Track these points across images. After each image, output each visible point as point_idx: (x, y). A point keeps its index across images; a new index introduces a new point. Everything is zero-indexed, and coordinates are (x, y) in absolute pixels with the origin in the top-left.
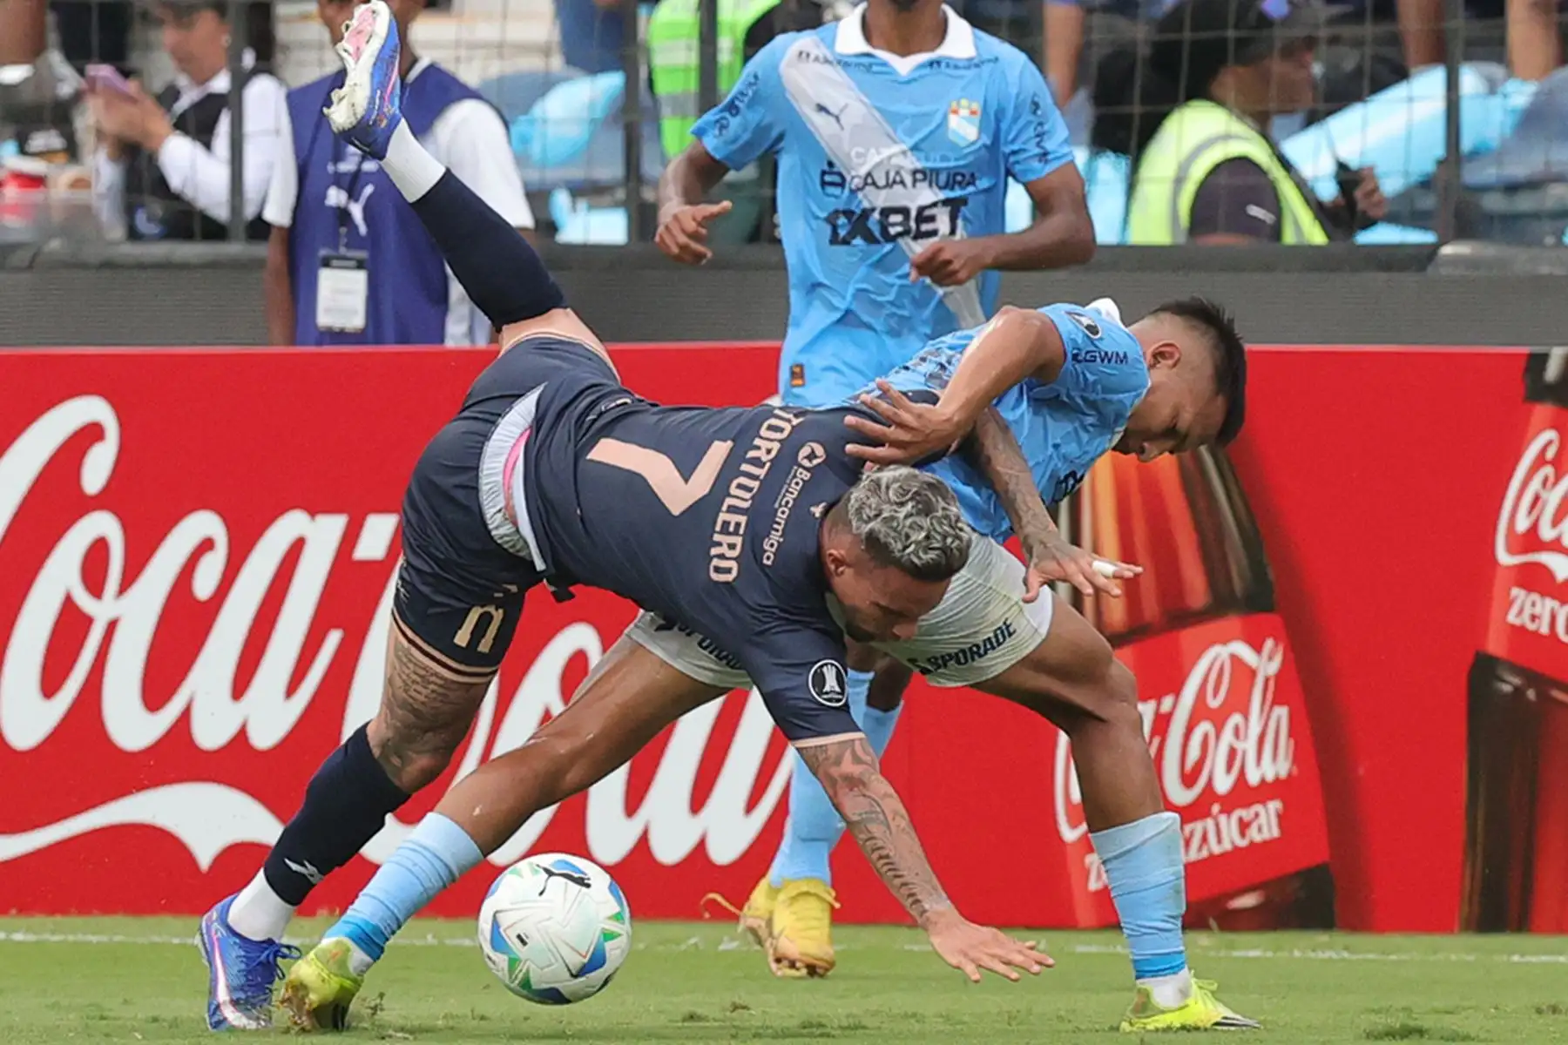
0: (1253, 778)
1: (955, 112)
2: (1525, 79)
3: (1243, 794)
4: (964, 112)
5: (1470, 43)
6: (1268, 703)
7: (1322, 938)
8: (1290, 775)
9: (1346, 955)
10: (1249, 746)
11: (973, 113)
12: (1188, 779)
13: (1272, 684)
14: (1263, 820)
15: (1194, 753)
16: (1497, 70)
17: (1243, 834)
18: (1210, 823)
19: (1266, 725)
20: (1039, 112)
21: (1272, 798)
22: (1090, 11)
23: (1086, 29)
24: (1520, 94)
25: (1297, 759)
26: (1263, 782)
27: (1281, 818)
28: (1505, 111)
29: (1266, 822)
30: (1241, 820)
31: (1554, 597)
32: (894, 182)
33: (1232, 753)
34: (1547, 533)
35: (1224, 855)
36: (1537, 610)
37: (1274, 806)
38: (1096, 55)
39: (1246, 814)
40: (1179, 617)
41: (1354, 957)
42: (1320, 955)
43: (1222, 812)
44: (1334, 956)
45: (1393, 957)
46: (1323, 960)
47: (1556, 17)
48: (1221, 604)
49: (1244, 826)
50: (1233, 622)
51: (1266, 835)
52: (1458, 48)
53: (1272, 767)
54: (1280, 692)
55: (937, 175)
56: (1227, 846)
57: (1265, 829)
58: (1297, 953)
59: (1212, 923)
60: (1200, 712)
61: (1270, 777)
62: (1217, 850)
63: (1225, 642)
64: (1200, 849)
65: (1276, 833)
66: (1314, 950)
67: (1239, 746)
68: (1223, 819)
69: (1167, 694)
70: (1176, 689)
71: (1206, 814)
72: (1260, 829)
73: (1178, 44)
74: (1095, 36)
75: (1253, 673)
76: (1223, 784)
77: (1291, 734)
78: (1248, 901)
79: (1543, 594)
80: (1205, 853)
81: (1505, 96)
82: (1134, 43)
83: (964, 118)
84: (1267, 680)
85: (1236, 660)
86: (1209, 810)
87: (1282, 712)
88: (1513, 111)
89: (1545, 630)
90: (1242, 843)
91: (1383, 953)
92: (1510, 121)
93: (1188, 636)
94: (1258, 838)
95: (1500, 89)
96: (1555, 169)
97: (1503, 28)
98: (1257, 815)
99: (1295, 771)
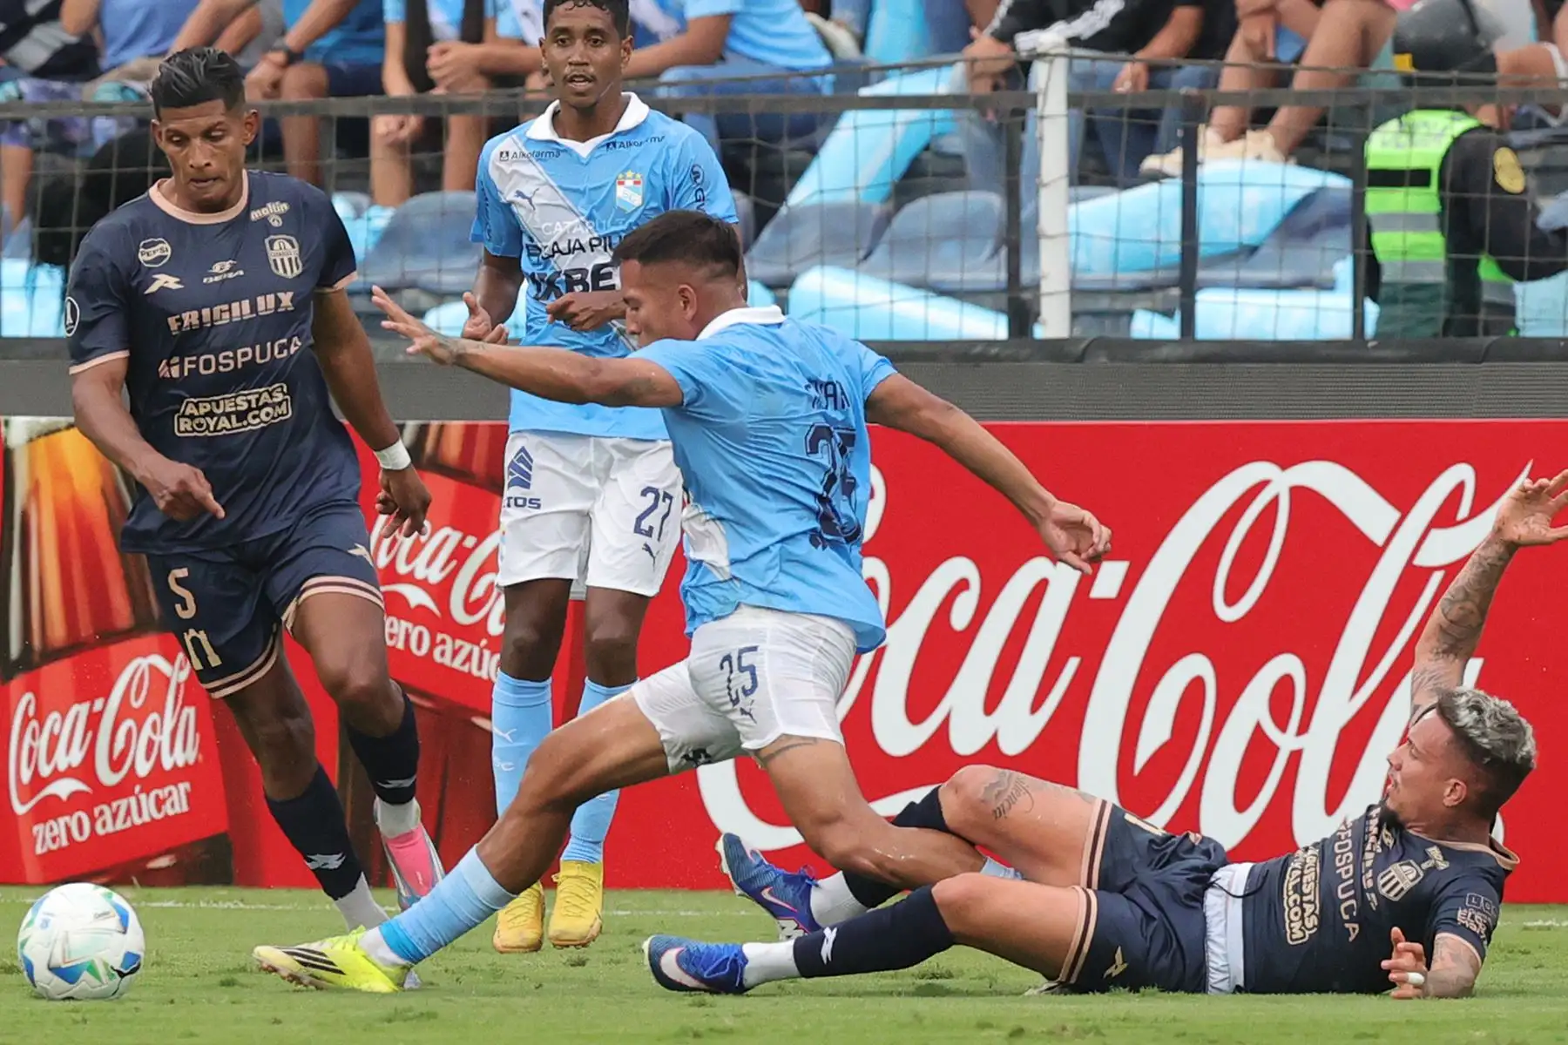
0: (167, 764)
1: (622, 183)
2: (385, 205)
3: (160, 777)
4: (629, 183)
5: (340, 176)
6: (180, 702)
7: (222, 892)
8: (197, 761)
9: (241, 905)
10: (164, 739)
11: (636, 183)
12: (115, 765)
13: (182, 687)
14: (175, 797)
15: (120, 745)
16: (362, 199)
17: (159, 810)
18: (133, 800)
19: (178, 721)
20: (699, 181)
21: (182, 781)
22: (37, 150)
23: (33, 165)
24: (381, 217)
25: (202, 749)
26: (175, 766)
27: (190, 796)
28: (368, 230)
29: (177, 799)
30: (157, 797)
31: (407, 619)
32: (574, 249)
33: (151, 743)
34: (402, 568)
35: (144, 825)
36: (395, 630)
37: (184, 786)
38: (41, 186)
39: (162, 793)
40: (109, 635)
41: (248, 907)
42: (221, 905)
43: (142, 791)
44: (232, 906)
45: (280, 907)
46: (224, 910)
47: (409, 156)
48: (141, 626)
49: (160, 803)
50: (151, 639)
51: (178, 810)
52: (331, 181)
53: (182, 755)
54: (189, 696)
55: (610, 238)
56: (146, 818)
57: (177, 804)
58: (202, 904)
59: (135, 881)
60: (124, 711)
61: (181, 764)
62: (138, 821)
63: (145, 655)
64: (125, 821)
65: (185, 808)
66: (215, 902)
67: (156, 738)
68: (143, 797)
69: (97, 697)
70: (107, 695)
71: (131, 793)
72: (173, 805)
73: (109, 176)
74: (42, 171)
75: (168, 680)
76: (143, 769)
77: (197, 730)
78: (163, 862)
79: (399, 618)
80: (128, 824)
81: (369, 219)
82: (73, 176)
83: (628, 188)
84: (178, 685)
85: (152, 668)
86: (134, 790)
87: (190, 711)
88: (375, 232)
89: (400, 646)
90: (158, 816)
91: (272, 904)
92: (373, 239)
93: (115, 650)
94: (171, 812)
95: (365, 215)
96: (409, 277)
97: (368, 164)
98: (170, 794)
99: (201, 758)
